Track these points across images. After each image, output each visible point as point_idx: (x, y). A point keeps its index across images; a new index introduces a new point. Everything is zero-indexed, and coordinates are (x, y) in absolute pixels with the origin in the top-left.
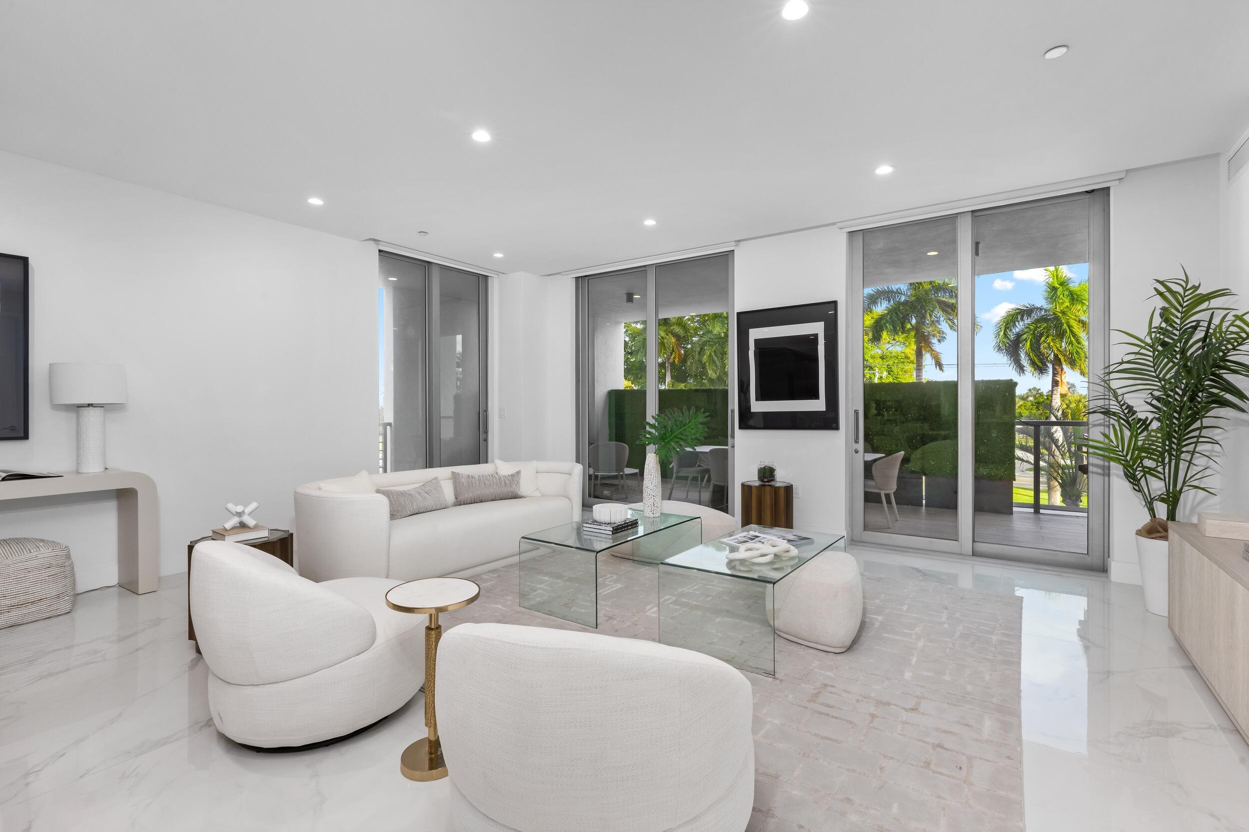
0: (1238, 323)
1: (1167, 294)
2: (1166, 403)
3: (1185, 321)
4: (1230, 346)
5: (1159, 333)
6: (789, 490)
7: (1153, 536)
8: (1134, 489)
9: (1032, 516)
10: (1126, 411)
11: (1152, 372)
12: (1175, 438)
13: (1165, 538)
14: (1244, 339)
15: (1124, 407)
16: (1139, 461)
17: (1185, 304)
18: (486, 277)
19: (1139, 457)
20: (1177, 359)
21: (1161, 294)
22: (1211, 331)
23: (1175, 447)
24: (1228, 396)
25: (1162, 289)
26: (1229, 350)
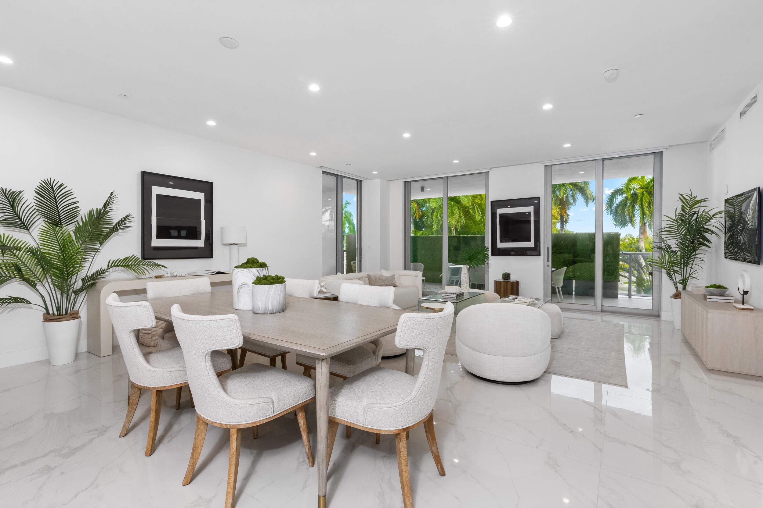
0: (707, 215)
1: (684, 200)
2: (682, 244)
3: (690, 211)
4: (704, 223)
5: (680, 215)
6: (517, 283)
7: (677, 298)
8: (670, 279)
9: (628, 299)
10: (668, 248)
11: (677, 232)
12: (686, 258)
13: (680, 298)
14: (709, 220)
15: (667, 246)
16: (672, 267)
17: (691, 204)
18: (361, 181)
19: (672, 265)
20: (687, 226)
21: (681, 200)
22: (698, 217)
23: (686, 261)
24: (706, 242)
25: (682, 198)
26: (704, 224)
